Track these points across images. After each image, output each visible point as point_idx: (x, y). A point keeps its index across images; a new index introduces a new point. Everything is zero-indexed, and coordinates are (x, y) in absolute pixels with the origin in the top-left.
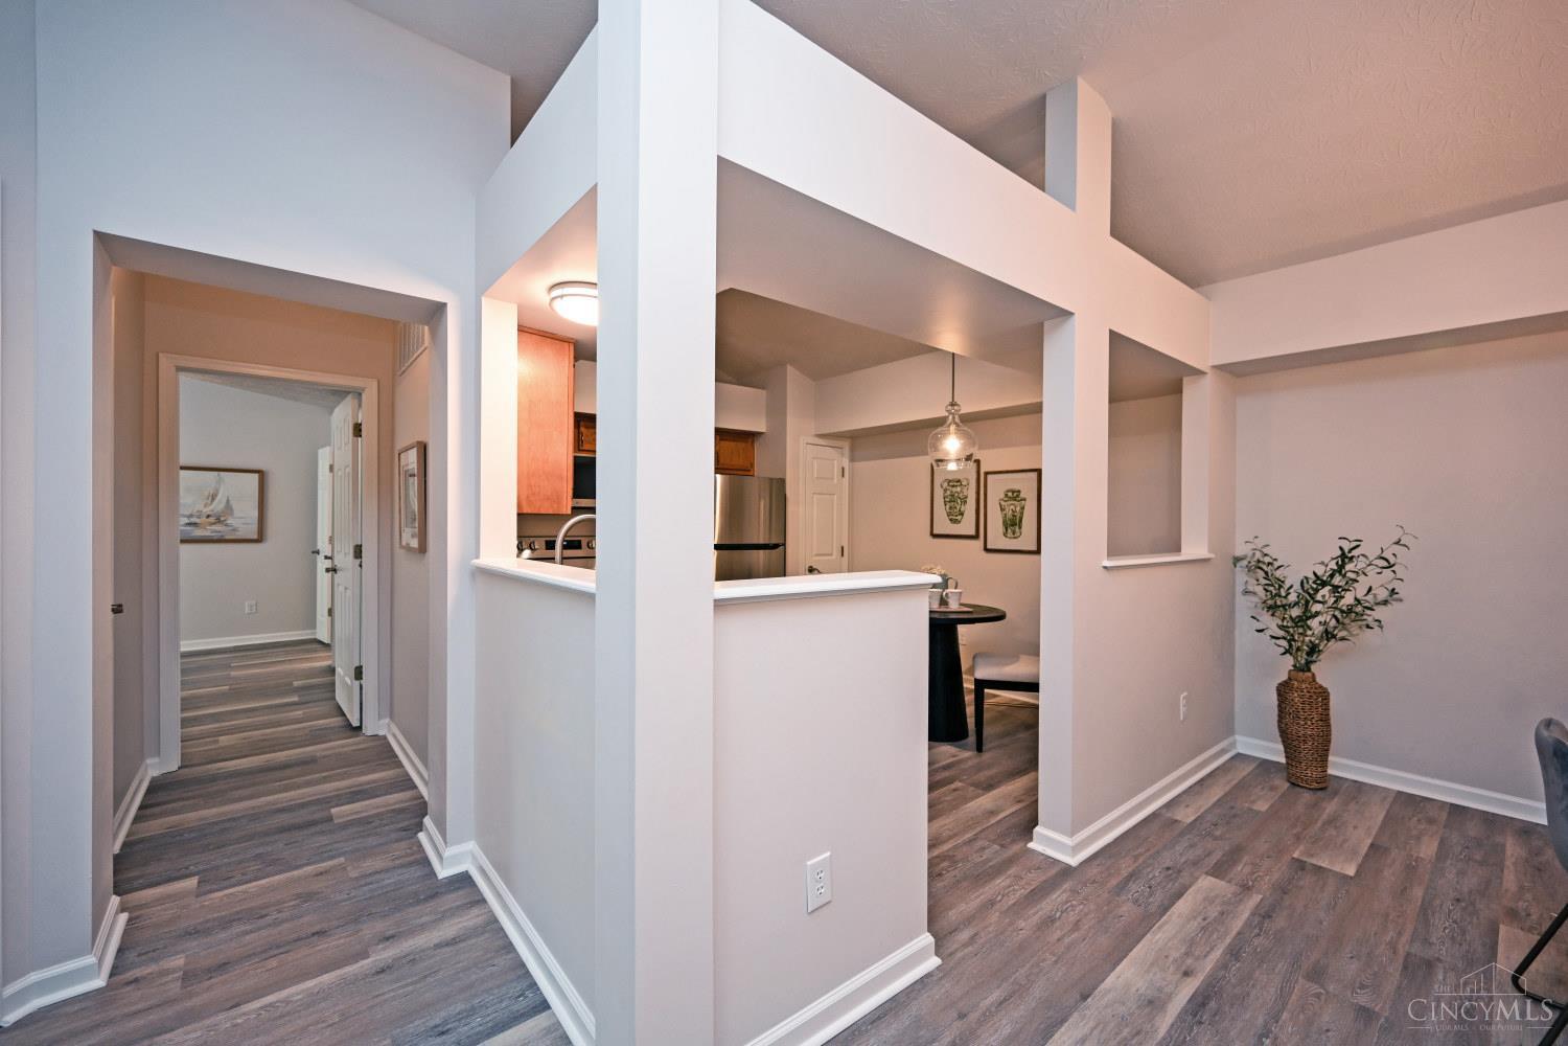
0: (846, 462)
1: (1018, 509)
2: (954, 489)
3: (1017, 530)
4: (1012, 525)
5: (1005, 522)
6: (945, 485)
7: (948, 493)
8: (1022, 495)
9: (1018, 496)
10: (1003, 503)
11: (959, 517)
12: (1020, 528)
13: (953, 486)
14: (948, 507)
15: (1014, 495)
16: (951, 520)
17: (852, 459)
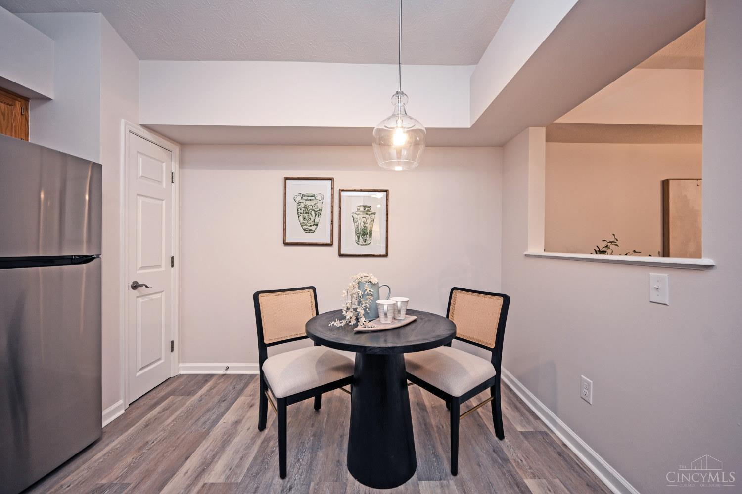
0: (175, 167)
1: (369, 221)
2: (309, 203)
3: (368, 238)
4: (363, 235)
5: (356, 232)
6: (299, 199)
7: (302, 205)
8: (372, 210)
9: (369, 211)
10: (355, 216)
11: (313, 228)
12: (370, 236)
13: (307, 200)
14: (301, 218)
15: (367, 210)
16: (304, 230)
17: (182, 164)
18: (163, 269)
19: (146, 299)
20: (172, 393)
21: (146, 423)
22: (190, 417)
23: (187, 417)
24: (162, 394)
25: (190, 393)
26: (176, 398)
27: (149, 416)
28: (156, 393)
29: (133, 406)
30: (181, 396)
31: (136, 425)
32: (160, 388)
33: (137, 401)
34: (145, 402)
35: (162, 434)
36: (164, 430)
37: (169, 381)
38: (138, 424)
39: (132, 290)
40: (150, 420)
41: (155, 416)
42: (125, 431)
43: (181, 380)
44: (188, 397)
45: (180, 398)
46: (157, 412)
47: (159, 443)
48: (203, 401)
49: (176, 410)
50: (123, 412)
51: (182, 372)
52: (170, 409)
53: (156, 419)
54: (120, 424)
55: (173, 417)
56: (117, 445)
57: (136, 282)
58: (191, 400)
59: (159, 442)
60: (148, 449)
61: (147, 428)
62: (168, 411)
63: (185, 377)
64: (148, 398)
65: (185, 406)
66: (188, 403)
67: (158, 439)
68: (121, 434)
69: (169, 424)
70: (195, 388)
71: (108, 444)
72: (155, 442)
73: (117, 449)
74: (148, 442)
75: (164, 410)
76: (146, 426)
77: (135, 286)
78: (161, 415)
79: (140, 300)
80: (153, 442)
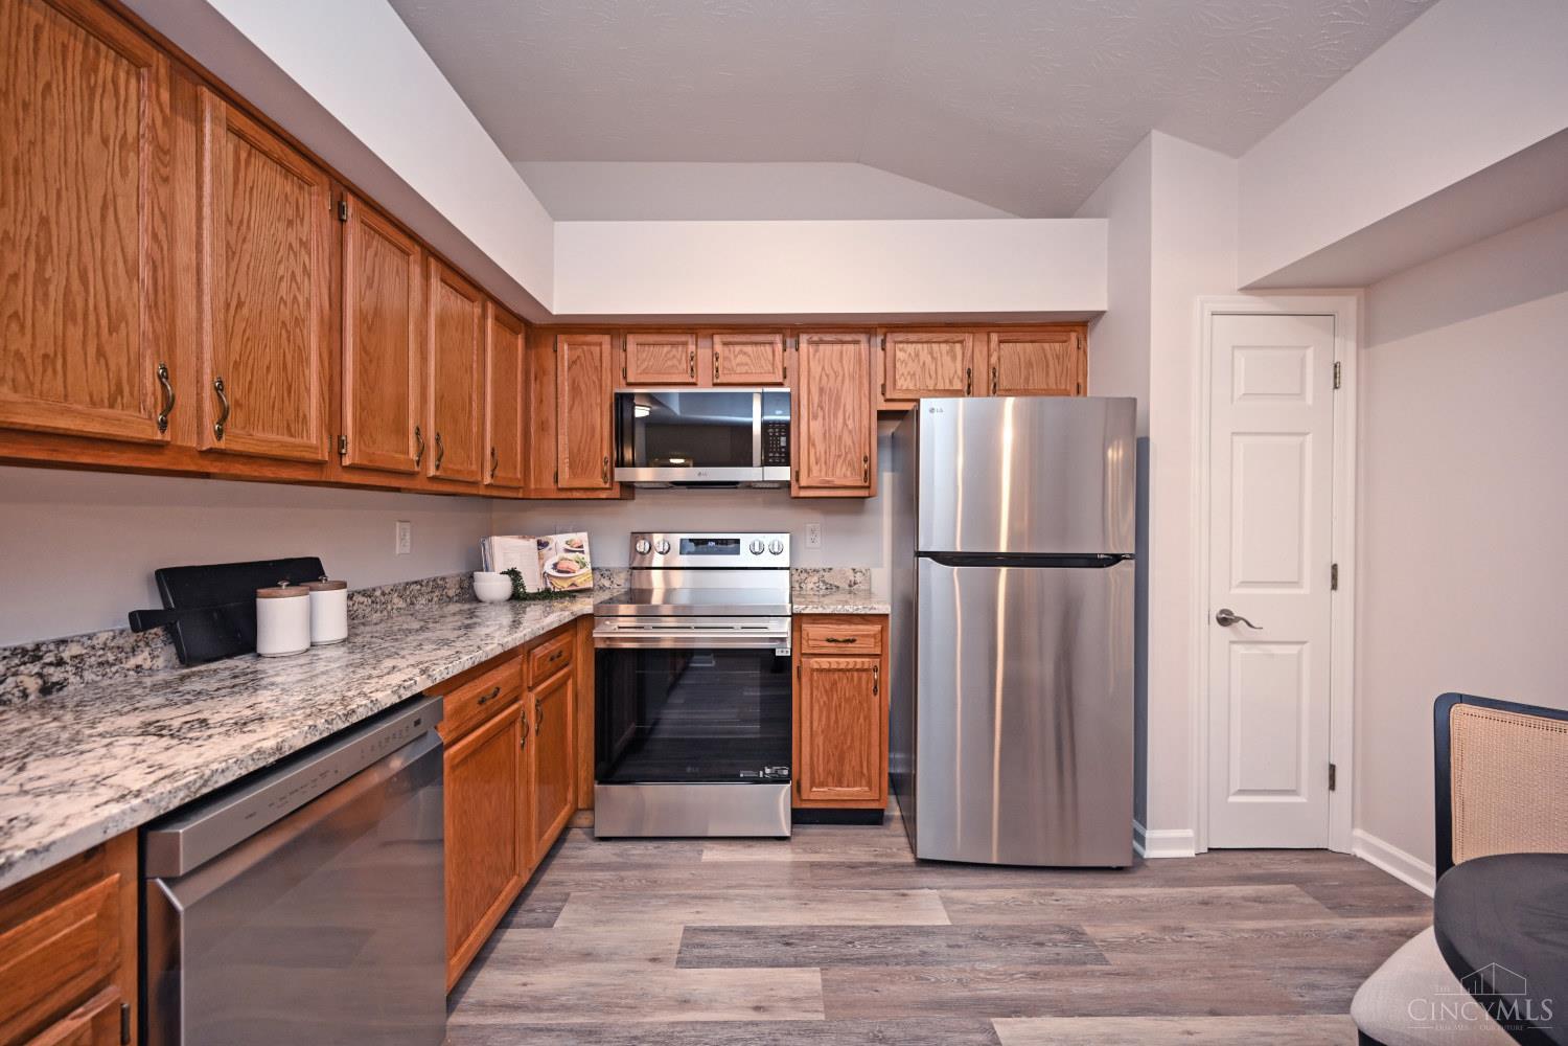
18: (1305, 590)
19: (1255, 650)
20: (1300, 881)
21: (1209, 897)
22: (1291, 950)
23: (1287, 946)
24: (1284, 869)
25: (1339, 907)
26: (1300, 896)
27: (1223, 890)
28: (1272, 859)
29: (1215, 855)
30: (1317, 898)
31: (1192, 889)
32: (1287, 856)
33: (1227, 853)
34: (1239, 863)
35: (1215, 937)
36: (1225, 932)
37: (1320, 855)
38: (1196, 890)
39: (1218, 625)
40: (1219, 897)
41: (1232, 898)
42: (1170, 886)
43: (1346, 868)
44: (1327, 910)
45: (1309, 900)
46: (1241, 894)
47: (1198, 946)
48: (1353, 942)
49: (1277, 916)
50: (1190, 853)
51: (1360, 853)
52: (1271, 906)
53: (1231, 904)
54: (1174, 872)
55: (1263, 924)
56: (1144, 896)
57: (1230, 613)
58: (1328, 921)
59: (1200, 943)
60: (1173, 940)
61: (1204, 907)
62: (1261, 907)
63: (1362, 868)
64: (1249, 858)
65: (1306, 923)
66: (1315, 922)
67: (1201, 940)
68: (1161, 886)
69: (1243, 930)
70: (1364, 904)
71: (1134, 886)
72: (1193, 939)
73: (1139, 901)
74: (1183, 929)
75: (1258, 900)
76: (1205, 903)
77: (1226, 619)
78: (1245, 904)
79: (1240, 649)
80: (1191, 937)
